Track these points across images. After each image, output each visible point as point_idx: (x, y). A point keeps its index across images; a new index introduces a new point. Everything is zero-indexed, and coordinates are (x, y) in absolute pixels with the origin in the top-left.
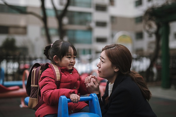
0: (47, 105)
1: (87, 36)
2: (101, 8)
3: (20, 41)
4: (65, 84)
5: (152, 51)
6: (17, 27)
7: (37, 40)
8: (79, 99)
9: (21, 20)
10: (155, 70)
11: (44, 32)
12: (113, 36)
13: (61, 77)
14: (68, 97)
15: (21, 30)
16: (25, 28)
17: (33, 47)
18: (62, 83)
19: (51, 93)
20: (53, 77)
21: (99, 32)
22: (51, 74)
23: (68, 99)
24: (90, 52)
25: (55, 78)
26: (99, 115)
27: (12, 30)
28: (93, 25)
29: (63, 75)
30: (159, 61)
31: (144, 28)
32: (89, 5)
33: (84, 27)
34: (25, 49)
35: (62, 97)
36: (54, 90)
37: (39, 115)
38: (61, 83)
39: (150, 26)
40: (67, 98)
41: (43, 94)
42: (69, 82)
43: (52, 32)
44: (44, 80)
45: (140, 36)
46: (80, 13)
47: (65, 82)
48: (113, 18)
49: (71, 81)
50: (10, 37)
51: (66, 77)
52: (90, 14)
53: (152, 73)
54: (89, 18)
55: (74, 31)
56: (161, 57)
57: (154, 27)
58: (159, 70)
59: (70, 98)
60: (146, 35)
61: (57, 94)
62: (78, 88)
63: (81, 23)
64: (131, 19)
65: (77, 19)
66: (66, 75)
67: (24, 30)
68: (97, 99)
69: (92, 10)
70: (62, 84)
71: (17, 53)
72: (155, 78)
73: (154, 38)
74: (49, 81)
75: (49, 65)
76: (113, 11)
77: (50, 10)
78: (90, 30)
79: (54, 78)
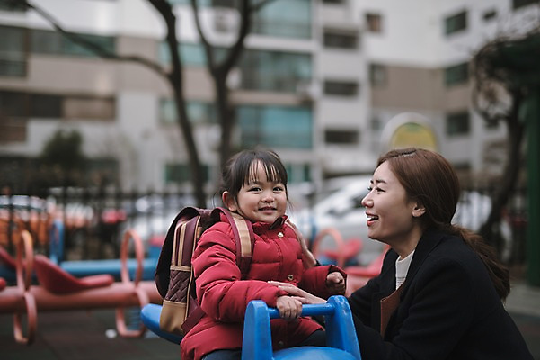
0: (217, 322)
1: (298, 124)
2: (342, 40)
3: (94, 139)
4: (265, 266)
5: (497, 171)
6: (86, 97)
7: (146, 135)
8: (300, 310)
9: (100, 77)
10: (506, 230)
11: (170, 112)
12: (376, 124)
13: (253, 246)
14: (271, 304)
15: (98, 107)
16: (111, 100)
17: (135, 156)
18: (258, 262)
19: (226, 289)
20: (231, 244)
21: (333, 113)
22: (226, 238)
23: (271, 310)
24: (307, 172)
25: (236, 249)
26: (354, 354)
27: (71, 107)
28: (315, 90)
29: (260, 242)
30: (518, 202)
31: (475, 101)
32: (305, 31)
33: (288, 99)
34: (109, 165)
35: (254, 302)
36: (232, 281)
37: (194, 349)
38: (254, 262)
39: (491, 97)
40: (269, 307)
41: (202, 291)
42: (275, 261)
43: (195, 113)
44: (207, 252)
45: (459, 124)
46: (277, 55)
47: (266, 261)
48: (375, 69)
49: (282, 257)
50: (67, 128)
51: (268, 246)
52: (308, 56)
53: (499, 240)
54: (304, 69)
55: (259, 108)
56: (524, 192)
57: (505, 101)
58: (517, 229)
59: (276, 307)
60: (477, 123)
61: (243, 292)
62: (299, 278)
63: (279, 86)
64: (432, 72)
65: (266, 72)
66: (268, 242)
67: (108, 108)
68: (347, 310)
69: (313, 46)
70: (258, 265)
71: (95, 176)
72: (506, 254)
73: (502, 132)
74: (221, 255)
75: (221, 215)
76: (376, 48)
77: (190, 44)
78: (308, 105)
79: (234, 249)
